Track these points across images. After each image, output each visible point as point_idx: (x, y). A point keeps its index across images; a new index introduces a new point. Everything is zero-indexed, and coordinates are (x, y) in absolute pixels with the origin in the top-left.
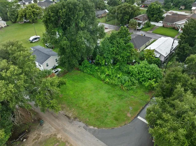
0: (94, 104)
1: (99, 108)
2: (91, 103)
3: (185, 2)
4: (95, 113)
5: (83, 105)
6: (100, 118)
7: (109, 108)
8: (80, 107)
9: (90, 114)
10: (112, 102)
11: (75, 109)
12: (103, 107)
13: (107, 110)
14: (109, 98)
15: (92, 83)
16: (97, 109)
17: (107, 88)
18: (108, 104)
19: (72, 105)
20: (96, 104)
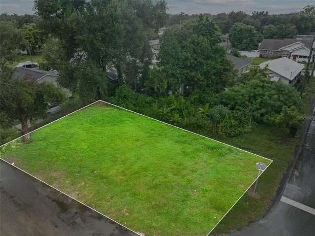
0: (145, 169)
1: (161, 179)
2: (136, 167)
3: (284, 33)
4: (150, 192)
5: (114, 172)
6: (165, 205)
7: (188, 177)
8: (102, 178)
9: (134, 194)
10: (196, 163)
11: (86, 183)
12: (170, 175)
13: (184, 182)
14: (185, 154)
15: (139, 126)
16: (156, 182)
17: (177, 134)
18: (184, 169)
19: (79, 172)
20: (152, 169)
